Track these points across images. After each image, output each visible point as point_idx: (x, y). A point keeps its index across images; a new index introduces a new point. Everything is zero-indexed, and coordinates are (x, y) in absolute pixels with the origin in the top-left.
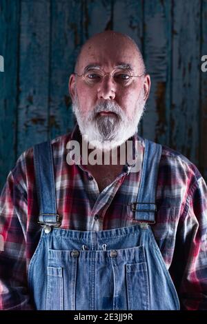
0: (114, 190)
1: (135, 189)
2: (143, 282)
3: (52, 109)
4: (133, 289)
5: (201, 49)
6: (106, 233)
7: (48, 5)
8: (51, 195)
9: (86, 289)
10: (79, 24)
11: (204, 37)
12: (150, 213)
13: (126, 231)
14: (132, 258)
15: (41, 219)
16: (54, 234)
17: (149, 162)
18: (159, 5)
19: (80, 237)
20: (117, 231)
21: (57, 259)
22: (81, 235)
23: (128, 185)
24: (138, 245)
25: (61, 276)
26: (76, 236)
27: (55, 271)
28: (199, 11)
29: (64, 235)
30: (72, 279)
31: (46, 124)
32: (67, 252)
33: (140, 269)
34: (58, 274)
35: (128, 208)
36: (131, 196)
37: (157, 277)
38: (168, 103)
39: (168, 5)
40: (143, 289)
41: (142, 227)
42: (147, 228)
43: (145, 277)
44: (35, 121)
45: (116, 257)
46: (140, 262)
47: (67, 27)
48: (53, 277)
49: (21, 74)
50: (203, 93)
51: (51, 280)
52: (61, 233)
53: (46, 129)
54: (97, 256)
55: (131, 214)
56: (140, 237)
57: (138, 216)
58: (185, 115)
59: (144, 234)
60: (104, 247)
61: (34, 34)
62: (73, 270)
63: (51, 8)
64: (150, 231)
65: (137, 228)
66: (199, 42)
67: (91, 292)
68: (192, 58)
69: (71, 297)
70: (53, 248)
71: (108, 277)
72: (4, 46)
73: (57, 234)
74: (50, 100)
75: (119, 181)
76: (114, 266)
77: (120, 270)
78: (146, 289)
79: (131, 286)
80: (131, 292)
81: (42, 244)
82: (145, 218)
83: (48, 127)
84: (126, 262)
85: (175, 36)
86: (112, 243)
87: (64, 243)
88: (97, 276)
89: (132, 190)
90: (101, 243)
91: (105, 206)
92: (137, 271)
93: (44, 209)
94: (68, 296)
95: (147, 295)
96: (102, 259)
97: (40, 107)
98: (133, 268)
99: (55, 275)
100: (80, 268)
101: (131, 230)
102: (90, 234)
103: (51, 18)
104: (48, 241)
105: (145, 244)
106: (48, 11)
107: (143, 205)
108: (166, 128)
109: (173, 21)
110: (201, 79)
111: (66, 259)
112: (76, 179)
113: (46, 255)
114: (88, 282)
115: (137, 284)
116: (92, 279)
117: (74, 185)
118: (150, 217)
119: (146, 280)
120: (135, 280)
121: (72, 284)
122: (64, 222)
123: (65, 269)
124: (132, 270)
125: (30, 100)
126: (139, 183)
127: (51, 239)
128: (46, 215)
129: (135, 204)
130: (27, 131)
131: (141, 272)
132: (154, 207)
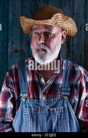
0: (51, 82)
1: (61, 82)
2: (65, 122)
3: (22, 47)
4: (61, 125)
5: (85, 21)
6: (49, 101)
7: (21, 2)
8: (25, 85)
9: (41, 125)
10: (33, 10)
11: (87, 15)
12: (68, 92)
13: (58, 100)
14: (60, 111)
15: (21, 95)
16: (27, 101)
17: (67, 70)
18: (68, 2)
19: (38, 103)
20: (54, 100)
21: (28, 112)
22: (39, 102)
23: (58, 80)
24: (63, 106)
25: (30, 119)
26: (36, 102)
27: (27, 117)
28: (85, 5)
29: (31, 102)
30: (35, 121)
31: (20, 53)
32: (33, 109)
33: (64, 116)
34: (28, 118)
35: (58, 90)
36: (59, 85)
37: (71, 120)
38: (71, 44)
39: (71, 2)
40: (65, 125)
41: (64, 98)
42: (67, 98)
43: (66, 120)
44: (15, 52)
45: (53, 111)
46: (64, 113)
47: (28, 11)
48: (26, 120)
49: (9, 32)
50: (86, 39)
51: (25, 121)
52: (30, 101)
53: (20, 55)
54: (45, 111)
55: (60, 92)
56: (63, 102)
57: (62, 93)
58: (78, 49)
59: (65, 101)
60: (48, 107)
61: (15, 15)
62: (35, 117)
63: (22, 3)
64: (68, 100)
65: (62, 99)
66: (84, 18)
67: (43, 127)
68: (81, 25)
69: (34, 128)
70: (26, 107)
71: (50, 120)
72: (2, 20)
73: (28, 101)
74: (21, 43)
75: (53, 78)
76: (53, 115)
77: (55, 117)
78: (66, 125)
79: (60, 124)
80: (60, 126)
81: (22, 105)
82: (66, 94)
83: (20, 54)
84: (57, 113)
85: (74, 15)
86: (52, 105)
87: (31, 106)
88: (45, 119)
89: (60, 82)
90: (47, 105)
91: (47, 89)
92: (63, 117)
93: (22, 90)
94: (33, 128)
95: (67, 127)
96: (47, 112)
97: (17, 46)
98: (61, 116)
99: (27, 119)
100: (38, 116)
101: (60, 99)
102: (42, 101)
103: (22, 8)
104: (24, 104)
105: (66, 106)
106: (21, 5)
107: (65, 88)
108: (70, 55)
109: (74, 9)
110: (85, 34)
111: (32, 112)
112: (36, 78)
113: (23, 110)
114: (41, 122)
115: (62, 123)
116: (43, 121)
117: (35, 80)
118: (68, 94)
119: (66, 121)
120: (62, 121)
121: (35, 123)
122: (31, 96)
123: (32, 116)
124: (60, 117)
125: (13, 43)
126: (62, 79)
127: (26, 103)
128: (23, 93)
129: (61, 88)
130: (11, 56)
131: (64, 118)
132: (69, 89)
